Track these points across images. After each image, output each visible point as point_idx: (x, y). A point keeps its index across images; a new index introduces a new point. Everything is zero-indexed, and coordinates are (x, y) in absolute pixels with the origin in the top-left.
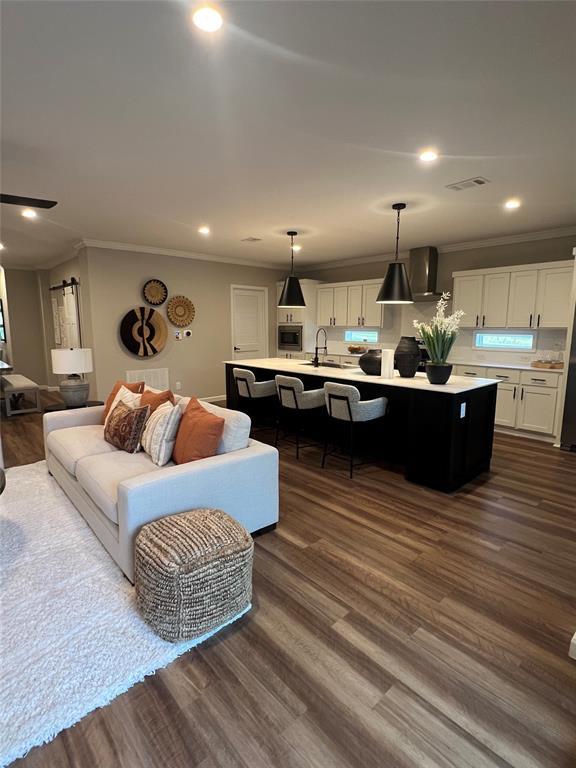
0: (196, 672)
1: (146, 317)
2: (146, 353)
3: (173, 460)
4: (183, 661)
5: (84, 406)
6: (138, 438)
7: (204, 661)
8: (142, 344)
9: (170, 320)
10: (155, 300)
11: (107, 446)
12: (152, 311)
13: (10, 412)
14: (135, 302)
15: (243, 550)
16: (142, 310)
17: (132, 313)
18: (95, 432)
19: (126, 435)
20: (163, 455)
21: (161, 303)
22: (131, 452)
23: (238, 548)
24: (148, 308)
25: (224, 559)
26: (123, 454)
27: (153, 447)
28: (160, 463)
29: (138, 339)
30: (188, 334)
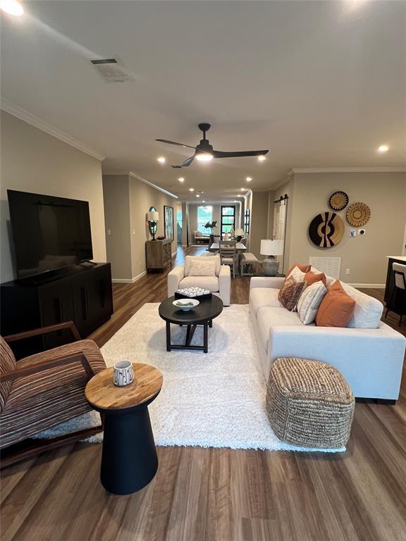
0: (289, 467)
1: (329, 219)
2: (325, 245)
3: (314, 322)
4: (283, 454)
5: (274, 276)
6: (295, 303)
7: (297, 464)
8: (323, 239)
9: (348, 221)
10: (337, 207)
11: (278, 303)
12: (334, 215)
13: (242, 274)
14: (322, 208)
15: (341, 403)
16: (327, 214)
17: (320, 216)
18: (275, 293)
19: (289, 299)
20: (308, 317)
21: (342, 209)
22: (290, 310)
23: (338, 400)
24: (331, 212)
25: (325, 403)
26: (285, 311)
27: (302, 310)
28: (305, 323)
29: (322, 235)
30: (362, 232)
